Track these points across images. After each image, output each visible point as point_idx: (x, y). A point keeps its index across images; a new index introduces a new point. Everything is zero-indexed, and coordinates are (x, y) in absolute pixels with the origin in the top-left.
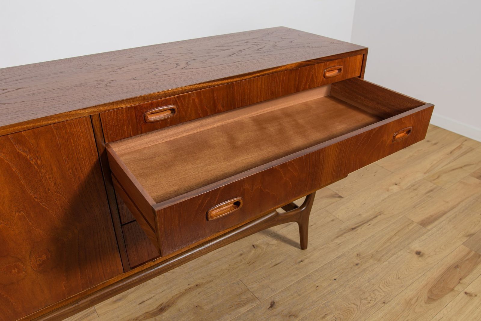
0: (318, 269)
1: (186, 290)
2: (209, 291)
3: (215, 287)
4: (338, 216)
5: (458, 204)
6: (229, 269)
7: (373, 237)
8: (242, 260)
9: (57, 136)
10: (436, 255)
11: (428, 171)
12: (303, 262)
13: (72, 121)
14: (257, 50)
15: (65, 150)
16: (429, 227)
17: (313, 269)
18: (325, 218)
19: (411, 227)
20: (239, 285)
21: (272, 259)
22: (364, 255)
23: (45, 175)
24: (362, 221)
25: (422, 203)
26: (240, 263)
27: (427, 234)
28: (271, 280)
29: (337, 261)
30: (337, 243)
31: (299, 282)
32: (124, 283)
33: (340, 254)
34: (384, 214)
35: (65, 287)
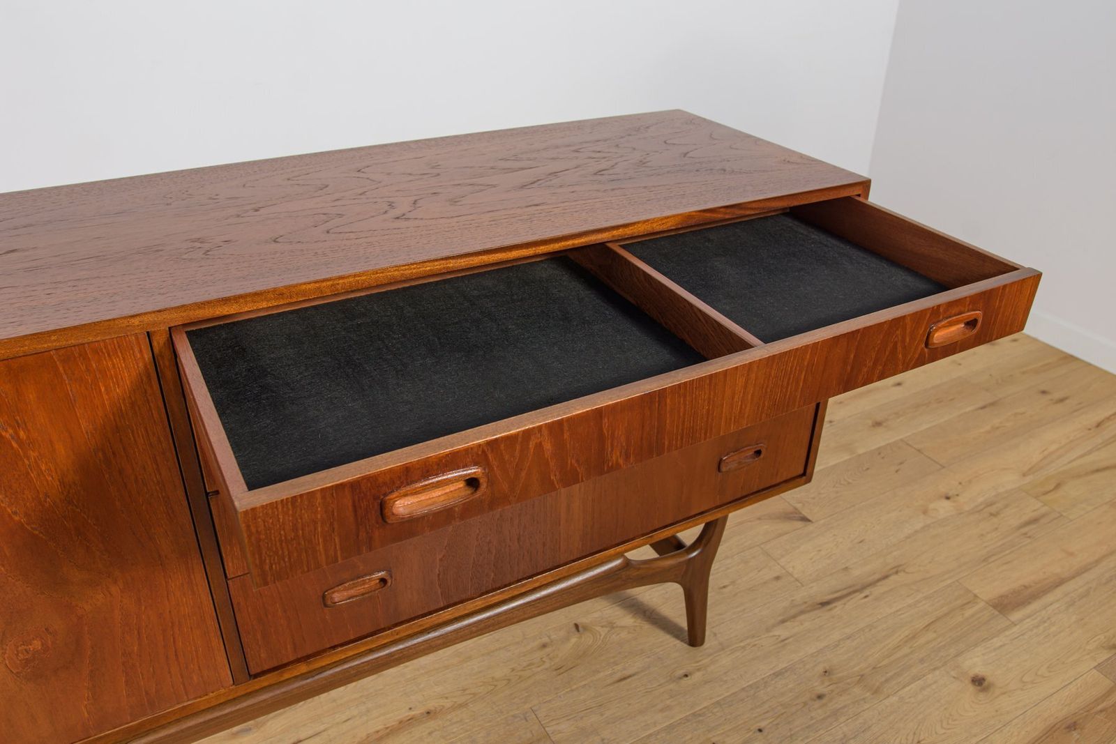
0: (723, 699)
1: (401, 722)
2: (454, 730)
3: (471, 721)
4: (793, 567)
5: (1098, 562)
6: (509, 680)
7: (870, 630)
8: (544, 659)
9: (65, 377)
10: (1022, 690)
11: (1031, 471)
12: (689, 678)
13: (102, 344)
14: (595, 174)
15: (85, 408)
16: (1016, 616)
17: (711, 699)
18: (759, 571)
19: (968, 613)
20: (527, 721)
21: (616, 664)
22: (840, 675)
23: (36, 462)
24: (850, 587)
25: (1007, 552)
26: (539, 667)
27: (1007, 633)
28: (605, 716)
29: (773, 682)
30: (779, 636)
31: (671, 727)
32: (238, 707)
33: (782, 666)
34: (907, 573)
35: (88, 713)
